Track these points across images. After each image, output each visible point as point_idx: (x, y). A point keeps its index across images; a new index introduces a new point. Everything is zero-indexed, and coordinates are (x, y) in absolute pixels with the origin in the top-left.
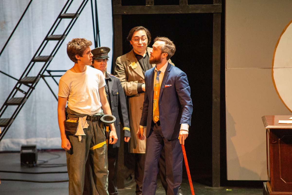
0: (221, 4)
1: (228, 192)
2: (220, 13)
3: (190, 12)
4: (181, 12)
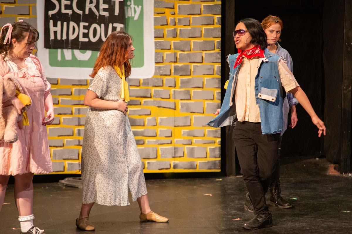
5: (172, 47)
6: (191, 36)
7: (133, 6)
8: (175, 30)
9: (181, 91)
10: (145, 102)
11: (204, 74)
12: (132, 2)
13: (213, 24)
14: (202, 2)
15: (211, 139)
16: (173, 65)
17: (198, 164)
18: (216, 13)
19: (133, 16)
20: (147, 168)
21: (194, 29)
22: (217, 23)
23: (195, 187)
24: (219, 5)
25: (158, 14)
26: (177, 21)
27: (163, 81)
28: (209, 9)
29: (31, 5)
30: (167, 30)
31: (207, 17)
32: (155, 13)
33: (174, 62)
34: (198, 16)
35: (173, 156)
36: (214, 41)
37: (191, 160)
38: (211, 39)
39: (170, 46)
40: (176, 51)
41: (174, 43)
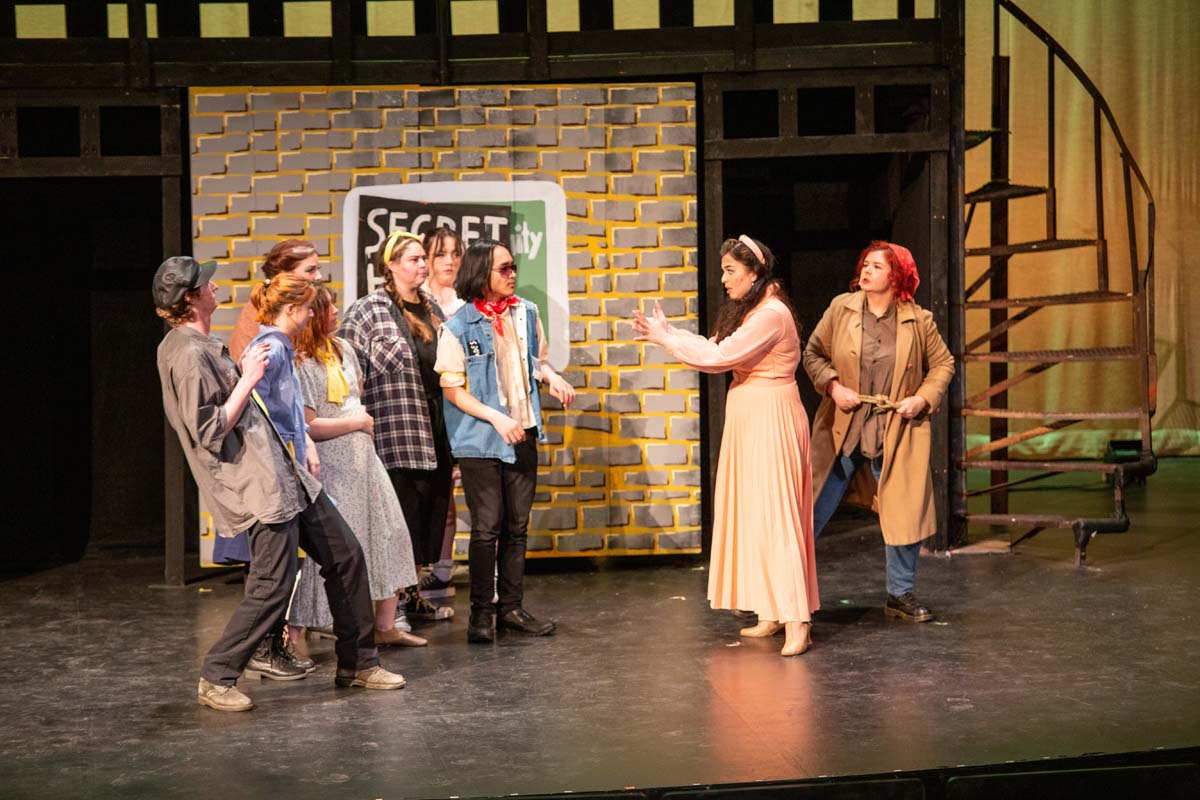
0: (180, 156)
1: (204, 594)
2: (177, 176)
3: (107, 174)
4: (85, 174)
5: (604, 311)
6: (639, 289)
7: (526, 233)
8: (608, 277)
9: (621, 397)
10: (551, 418)
11: (666, 363)
12: (525, 224)
13: (683, 265)
14: (659, 223)
15: (682, 489)
16: (606, 345)
17: (657, 539)
18: (688, 244)
19: (527, 251)
20: (559, 549)
21: (645, 276)
22: (689, 264)
23: (652, 584)
24: (692, 228)
25: (575, 247)
26: (612, 260)
27: (585, 377)
28: (675, 237)
29: (332, 237)
30: (594, 279)
31: (669, 251)
32: (568, 245)
33: (608, 340)
34: (651, 251)
35: (608, 523)
36: (684, 299)
37: (644, 530)
38: (678, 294)
39: (600, 309)
40: (611, 318)
41: (607, 302)
